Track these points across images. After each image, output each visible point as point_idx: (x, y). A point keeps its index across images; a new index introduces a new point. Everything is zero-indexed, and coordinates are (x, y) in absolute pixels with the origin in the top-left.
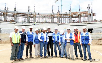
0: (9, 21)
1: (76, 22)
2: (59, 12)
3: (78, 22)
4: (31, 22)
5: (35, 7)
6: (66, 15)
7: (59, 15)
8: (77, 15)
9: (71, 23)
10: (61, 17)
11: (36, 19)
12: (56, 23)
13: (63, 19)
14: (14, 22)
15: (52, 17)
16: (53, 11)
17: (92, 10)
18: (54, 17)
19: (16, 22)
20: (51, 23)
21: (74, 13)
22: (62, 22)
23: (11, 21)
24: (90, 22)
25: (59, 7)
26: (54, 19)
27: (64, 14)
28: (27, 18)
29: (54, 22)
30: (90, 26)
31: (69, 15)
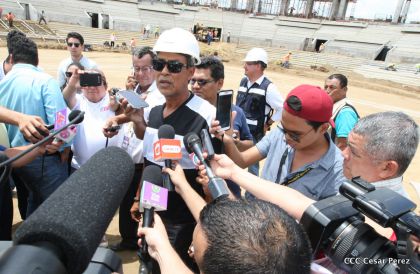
1: (297, 16)
9: (280, 18)
12: (243, 11)
20: (229, 10)
22: (260, 9)
24: (334, 20)
30: (323, 33)
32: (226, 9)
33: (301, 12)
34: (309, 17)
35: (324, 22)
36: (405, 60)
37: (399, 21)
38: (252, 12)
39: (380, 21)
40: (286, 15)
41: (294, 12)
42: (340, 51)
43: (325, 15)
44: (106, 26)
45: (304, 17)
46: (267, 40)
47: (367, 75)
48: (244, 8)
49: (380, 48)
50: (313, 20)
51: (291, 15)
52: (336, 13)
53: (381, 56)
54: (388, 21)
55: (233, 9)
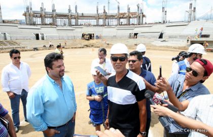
0: (48, 25)
1: (124, 25)
2: (105, 12)
3: (126, 25)
4: (73, 25)
5: (76, 6)
6: (112, 17)
7: (105, 16)
8: (125, 16)
9: (118, 26)
11: (79, 20)
12: (102, 26)
13: (109, 20)
14: (54, 25)
15: (97, 19)
16: (97, 11)
17: (141, 10)
18: (99, 19)
19: (57, 26)
20: (96, 26)
21: (122, 14)
22: (108, 24)
23: (50, 24)
24: (139, 25)
25: (104, 7)
27: (110, 15)
28: (67, 20)
30: (136, 30)
31: (116, 17)
32: (94, 26)
33: (125, 23)
34: (129, 25)
35: (135, 26)
36: (170, 37)
37: (164, 22)
38: (105, 25)
39: (157, 23)
40: (120, 25)
41: (123, 24)
42: (144, 37)
43: (135, 23)
44: (43, 39)
46: (114, 36)
47: (157, 45)
48: (102, 24)
49: (159, 34)
50: (131, 26)
51: (122, 25)
52: (139, 22)
53: (161, 37)
54: (160, 23)
55: (98, 25)
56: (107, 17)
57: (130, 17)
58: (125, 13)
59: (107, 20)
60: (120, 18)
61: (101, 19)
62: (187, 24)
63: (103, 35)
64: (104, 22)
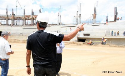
1: (29, 25)
2: (13, 14)
6: (19, 18)
7: (14, 17)
8: (30, 18)
9: (24, 26)
10: (15, 19)
13: (17, 21)
15: (7, 19)
16: (7, 13)
20: (6, 25)
21: (27, 16)
22: (16, 24)
25: (13, 10)
26: (9, 20)
27: (18, 16)
29: (9, 24)
31: (23, 18)
32: (4, 25)
33: (30, 24)
34: (33, 25)
38: (14, 25)
40: (26, 25)
41: (28, 24)
45: (31, 25)
46: (21, 34)
51: (27, 25)
54: (56, 24)
55: (7, 25)
56: (15, 18)
57: (34, 19)
58: (30, 16)
59: (15, 20)
60: (26, 19)
61: (10, 19)
62: (75, 26)
63: (12, 32)
64: (13, 22)
